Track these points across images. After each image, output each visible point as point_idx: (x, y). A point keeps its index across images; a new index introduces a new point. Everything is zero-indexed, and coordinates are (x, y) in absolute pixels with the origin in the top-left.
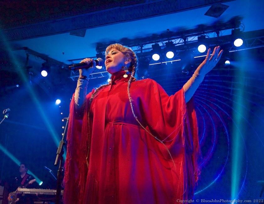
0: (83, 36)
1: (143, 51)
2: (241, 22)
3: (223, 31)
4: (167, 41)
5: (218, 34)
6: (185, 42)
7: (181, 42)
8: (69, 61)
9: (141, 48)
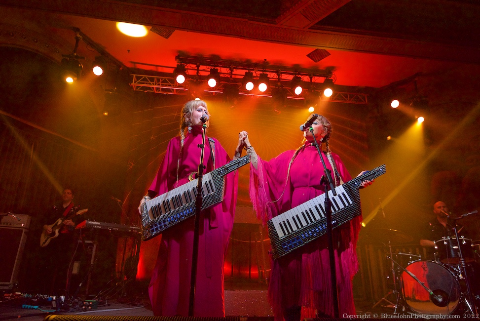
0: (167, 37)
1: (233, 76)
2: (333, 73)
3: (316, 78)
4: (262, 72)
5: (311, 78)
6: (279, 78)
7: (275, 77)
8: (132, 62)
9: (231, 72)
